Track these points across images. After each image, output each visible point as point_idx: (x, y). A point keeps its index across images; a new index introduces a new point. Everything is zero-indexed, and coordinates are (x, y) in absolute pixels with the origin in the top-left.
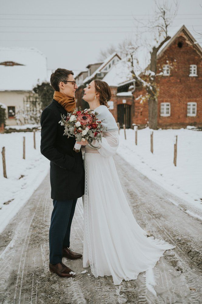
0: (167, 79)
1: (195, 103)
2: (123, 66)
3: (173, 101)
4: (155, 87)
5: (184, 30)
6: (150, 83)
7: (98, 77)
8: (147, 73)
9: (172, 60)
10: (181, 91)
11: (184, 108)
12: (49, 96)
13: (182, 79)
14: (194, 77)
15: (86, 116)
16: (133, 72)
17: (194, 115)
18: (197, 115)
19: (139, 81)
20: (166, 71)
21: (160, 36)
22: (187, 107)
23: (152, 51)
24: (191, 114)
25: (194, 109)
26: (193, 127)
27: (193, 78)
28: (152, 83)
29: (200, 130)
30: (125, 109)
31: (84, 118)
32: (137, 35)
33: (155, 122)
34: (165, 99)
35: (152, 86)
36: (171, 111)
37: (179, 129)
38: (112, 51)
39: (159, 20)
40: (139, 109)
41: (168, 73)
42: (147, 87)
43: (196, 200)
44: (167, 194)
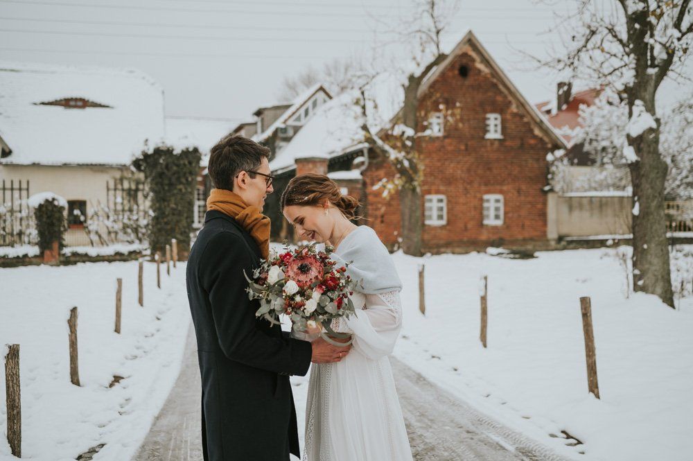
0: (437, 144)
1: (500, 197)
2: (344, 114)
3: (451, 192)
4: (415, 161)
5: (470, 41)
6: (403, 154)
7: (281, 135)
8: (397, 131)
9: (450, 104)
10: (469, 170)
11: (475, 208)
12: (170, 179)
13: (469, 143)
14: (495, 140)
15: (306, 262)
16: (365, 128)
17: (499, 223)
18: (505, 222)
19: (379, 147)
20: (435, 127)
21: (423, 51)
22: (481, 205)
23: (407, 83)
24: (491, 221)
25: (497, 209)
26: (500, 250)
27: (493, 141)
28: (408, 153)
29: (517, 256)
31: (304, 269)
32: (374, 49)
33: (416, 240)
34: (434, 188)
35: (410, 161)
36: (448, 213)
37: (467, 253)
38: (308, 81)
39: (421, 18)
40: (377, 209)
41: (440, 130)
42: (398, 161)
43: (552, 436)
44: (480, 421)
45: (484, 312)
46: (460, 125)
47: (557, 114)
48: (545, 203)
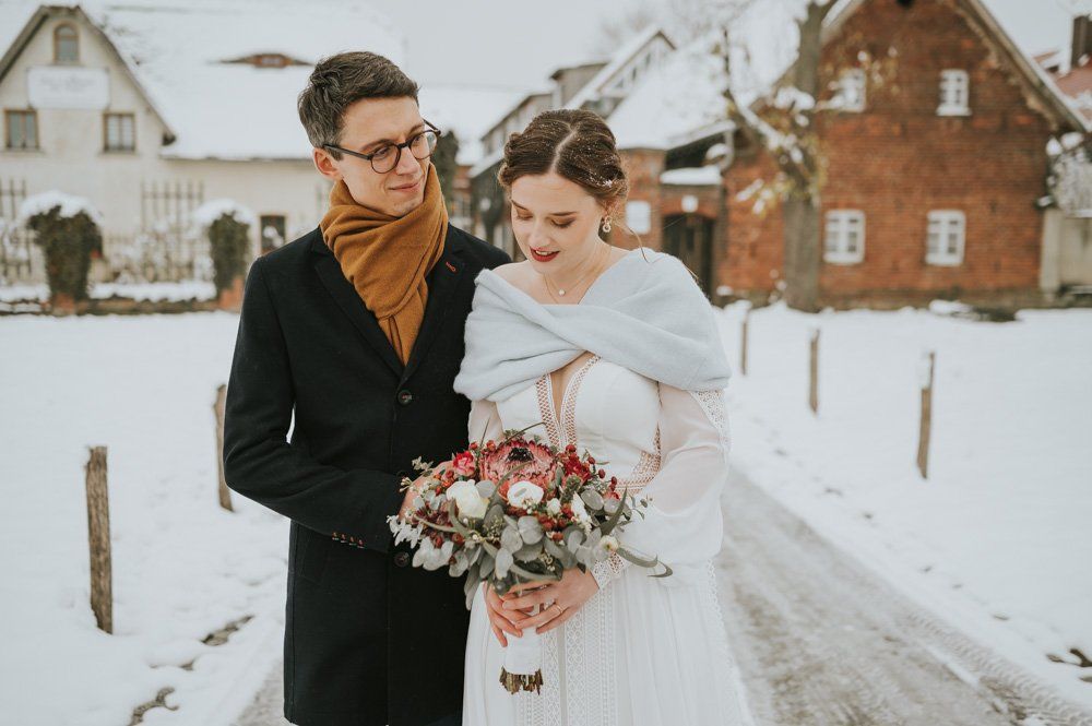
0: (852, 124)
1: (958, 216)
2: (693, 71)
3: (873, 206)
4: (812, 151)
6: (792, 139)
8: (782, 100)
9: (877, 52)
10: (906, 169)
11: (914, 235)
13: (909, 123)
14: (956, 117)
16: (727, 94)
17: (954, 260)
18: (965, 258)
19: (749, 128)
20: (850, 94)
22: (925, 230)
23: (804, 17)
24: (940, 257)
25: (952, 237)
27: (950, 120)
28: (800, 137)
29: (985, 316)
30: (690, 233)
33: (807, 286)
34: (843, 198)
35: (804, 151)
36: (866, 242)
37: (895, 308)
40: (745, 234)
41: (857, 101)
42: (783, 152)
43: (1055, 659)
44: (911, 620)
45: (926, 416)
46: (895, 90)
47: (1069, 75)
48: (1039, 228)
